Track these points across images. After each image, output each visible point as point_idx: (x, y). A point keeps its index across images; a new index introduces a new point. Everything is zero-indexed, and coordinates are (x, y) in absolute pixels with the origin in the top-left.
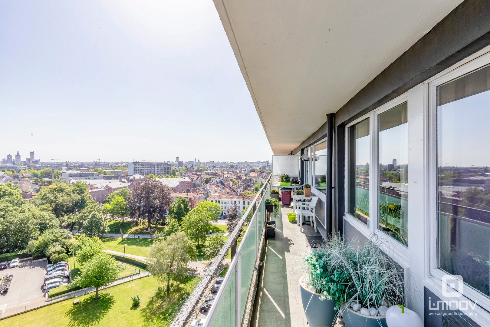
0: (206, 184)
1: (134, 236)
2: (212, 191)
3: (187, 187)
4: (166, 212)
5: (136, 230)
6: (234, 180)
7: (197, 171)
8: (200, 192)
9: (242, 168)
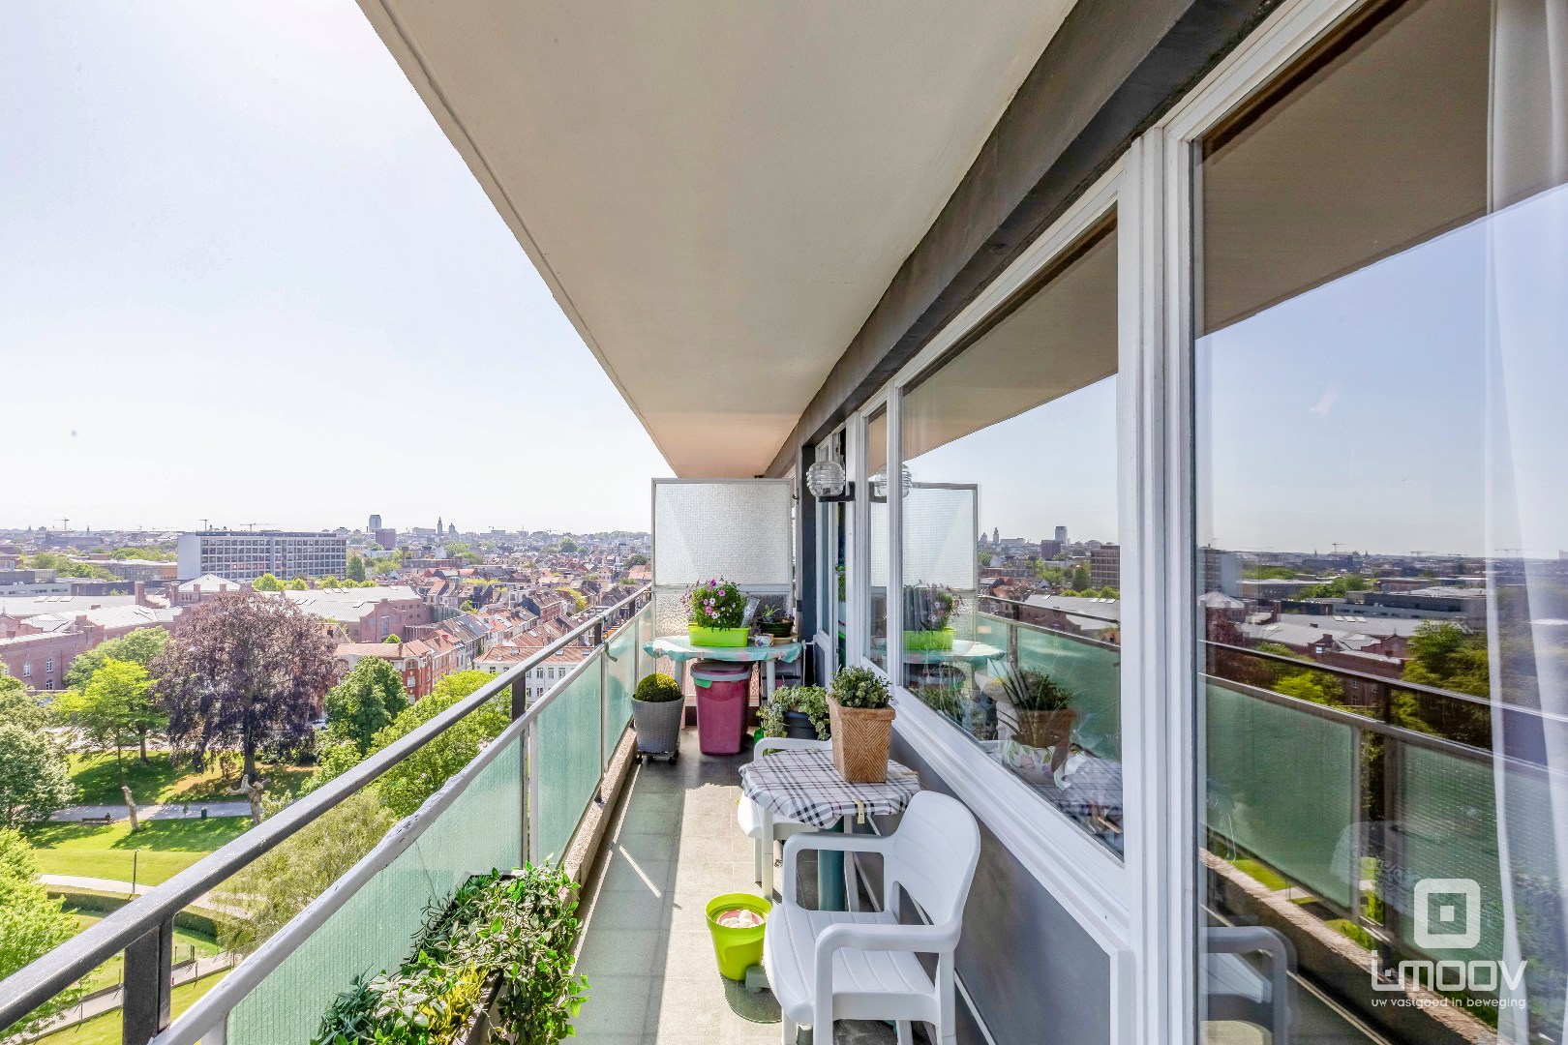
0: (475, 610)
1: (185, 811)
2: (495, 635)
3: (403, 621)
4: (314, 716)
5: (195, 787)
6: (574, 594)
7: (443, 563)
8: (451, 639)
9: (601, 552)
